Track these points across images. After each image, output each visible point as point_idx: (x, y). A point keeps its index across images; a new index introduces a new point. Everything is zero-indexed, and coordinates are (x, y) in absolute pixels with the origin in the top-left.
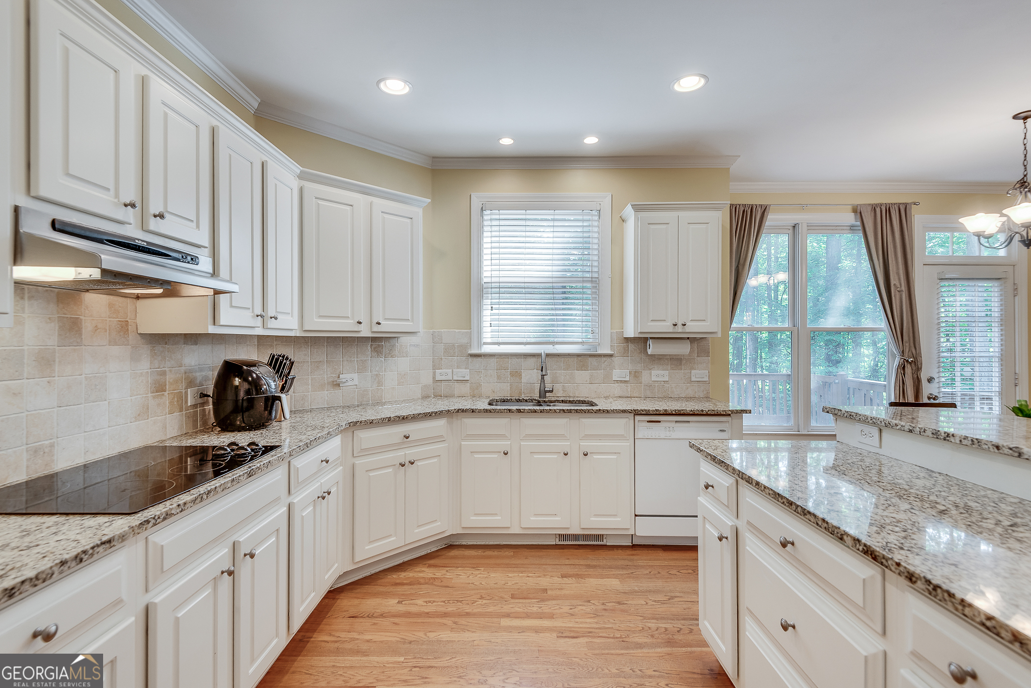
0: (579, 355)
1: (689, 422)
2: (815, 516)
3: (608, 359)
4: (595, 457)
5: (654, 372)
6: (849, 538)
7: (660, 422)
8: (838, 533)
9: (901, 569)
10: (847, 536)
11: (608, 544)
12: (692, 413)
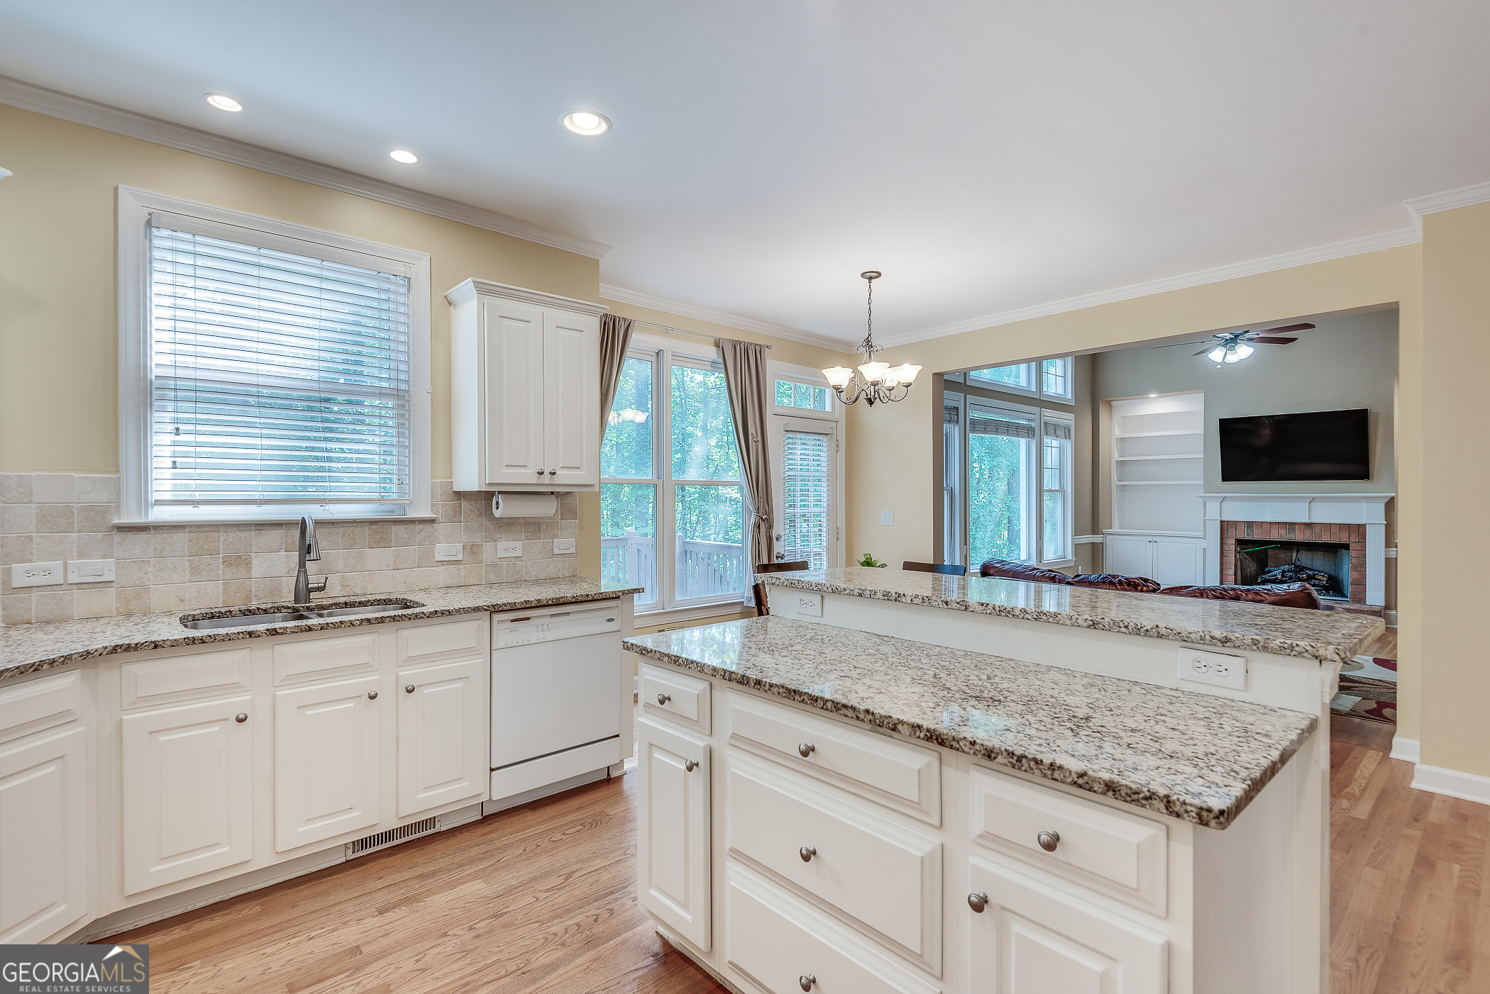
0: (373, 522)
1: (568, 613)
2: (854, 709)
3: (428, 527)
4: (425, 692)
5: (501, 545)
6: (905, 726)
7: (529, 619)
8: (889, 723)
9: (977, 747)
10: (903, 725)
11: (443, 829)
12: (574, 600)
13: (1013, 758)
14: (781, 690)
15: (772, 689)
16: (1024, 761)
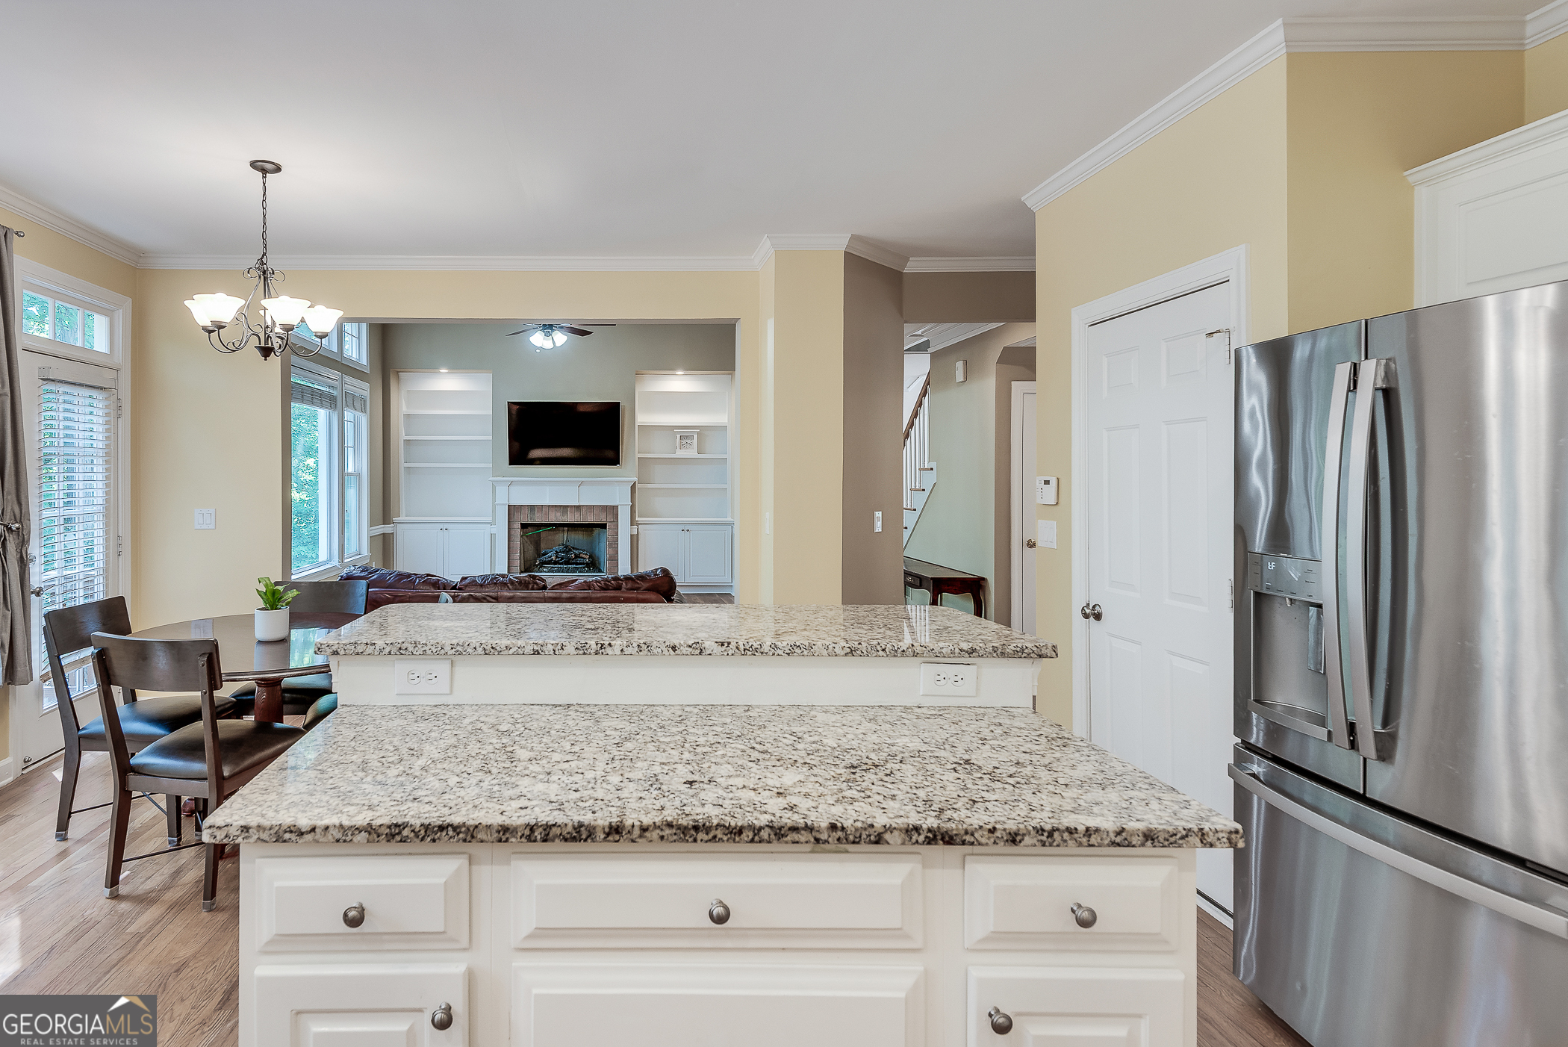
2: (809, 829)
6: (896, 833)
8: (870, 836)
9: (998, 834)
10: (891, 832)
13: (1043, 835)
14: (667, 832)
15: (647, 834)
16: (1056, 835)
